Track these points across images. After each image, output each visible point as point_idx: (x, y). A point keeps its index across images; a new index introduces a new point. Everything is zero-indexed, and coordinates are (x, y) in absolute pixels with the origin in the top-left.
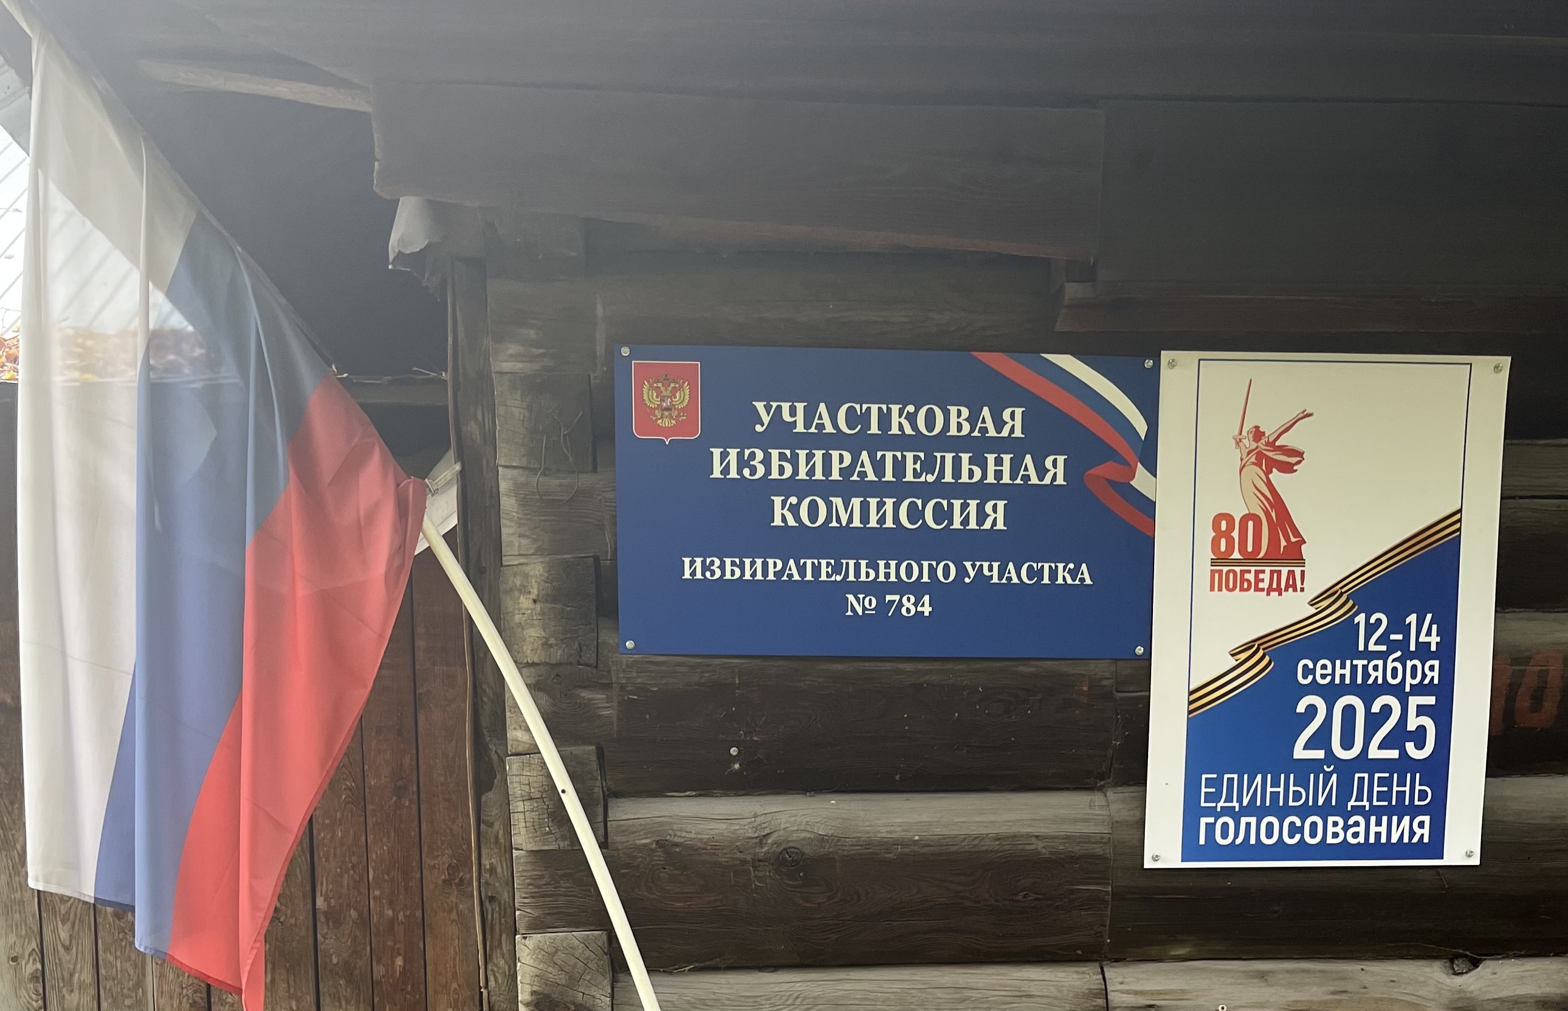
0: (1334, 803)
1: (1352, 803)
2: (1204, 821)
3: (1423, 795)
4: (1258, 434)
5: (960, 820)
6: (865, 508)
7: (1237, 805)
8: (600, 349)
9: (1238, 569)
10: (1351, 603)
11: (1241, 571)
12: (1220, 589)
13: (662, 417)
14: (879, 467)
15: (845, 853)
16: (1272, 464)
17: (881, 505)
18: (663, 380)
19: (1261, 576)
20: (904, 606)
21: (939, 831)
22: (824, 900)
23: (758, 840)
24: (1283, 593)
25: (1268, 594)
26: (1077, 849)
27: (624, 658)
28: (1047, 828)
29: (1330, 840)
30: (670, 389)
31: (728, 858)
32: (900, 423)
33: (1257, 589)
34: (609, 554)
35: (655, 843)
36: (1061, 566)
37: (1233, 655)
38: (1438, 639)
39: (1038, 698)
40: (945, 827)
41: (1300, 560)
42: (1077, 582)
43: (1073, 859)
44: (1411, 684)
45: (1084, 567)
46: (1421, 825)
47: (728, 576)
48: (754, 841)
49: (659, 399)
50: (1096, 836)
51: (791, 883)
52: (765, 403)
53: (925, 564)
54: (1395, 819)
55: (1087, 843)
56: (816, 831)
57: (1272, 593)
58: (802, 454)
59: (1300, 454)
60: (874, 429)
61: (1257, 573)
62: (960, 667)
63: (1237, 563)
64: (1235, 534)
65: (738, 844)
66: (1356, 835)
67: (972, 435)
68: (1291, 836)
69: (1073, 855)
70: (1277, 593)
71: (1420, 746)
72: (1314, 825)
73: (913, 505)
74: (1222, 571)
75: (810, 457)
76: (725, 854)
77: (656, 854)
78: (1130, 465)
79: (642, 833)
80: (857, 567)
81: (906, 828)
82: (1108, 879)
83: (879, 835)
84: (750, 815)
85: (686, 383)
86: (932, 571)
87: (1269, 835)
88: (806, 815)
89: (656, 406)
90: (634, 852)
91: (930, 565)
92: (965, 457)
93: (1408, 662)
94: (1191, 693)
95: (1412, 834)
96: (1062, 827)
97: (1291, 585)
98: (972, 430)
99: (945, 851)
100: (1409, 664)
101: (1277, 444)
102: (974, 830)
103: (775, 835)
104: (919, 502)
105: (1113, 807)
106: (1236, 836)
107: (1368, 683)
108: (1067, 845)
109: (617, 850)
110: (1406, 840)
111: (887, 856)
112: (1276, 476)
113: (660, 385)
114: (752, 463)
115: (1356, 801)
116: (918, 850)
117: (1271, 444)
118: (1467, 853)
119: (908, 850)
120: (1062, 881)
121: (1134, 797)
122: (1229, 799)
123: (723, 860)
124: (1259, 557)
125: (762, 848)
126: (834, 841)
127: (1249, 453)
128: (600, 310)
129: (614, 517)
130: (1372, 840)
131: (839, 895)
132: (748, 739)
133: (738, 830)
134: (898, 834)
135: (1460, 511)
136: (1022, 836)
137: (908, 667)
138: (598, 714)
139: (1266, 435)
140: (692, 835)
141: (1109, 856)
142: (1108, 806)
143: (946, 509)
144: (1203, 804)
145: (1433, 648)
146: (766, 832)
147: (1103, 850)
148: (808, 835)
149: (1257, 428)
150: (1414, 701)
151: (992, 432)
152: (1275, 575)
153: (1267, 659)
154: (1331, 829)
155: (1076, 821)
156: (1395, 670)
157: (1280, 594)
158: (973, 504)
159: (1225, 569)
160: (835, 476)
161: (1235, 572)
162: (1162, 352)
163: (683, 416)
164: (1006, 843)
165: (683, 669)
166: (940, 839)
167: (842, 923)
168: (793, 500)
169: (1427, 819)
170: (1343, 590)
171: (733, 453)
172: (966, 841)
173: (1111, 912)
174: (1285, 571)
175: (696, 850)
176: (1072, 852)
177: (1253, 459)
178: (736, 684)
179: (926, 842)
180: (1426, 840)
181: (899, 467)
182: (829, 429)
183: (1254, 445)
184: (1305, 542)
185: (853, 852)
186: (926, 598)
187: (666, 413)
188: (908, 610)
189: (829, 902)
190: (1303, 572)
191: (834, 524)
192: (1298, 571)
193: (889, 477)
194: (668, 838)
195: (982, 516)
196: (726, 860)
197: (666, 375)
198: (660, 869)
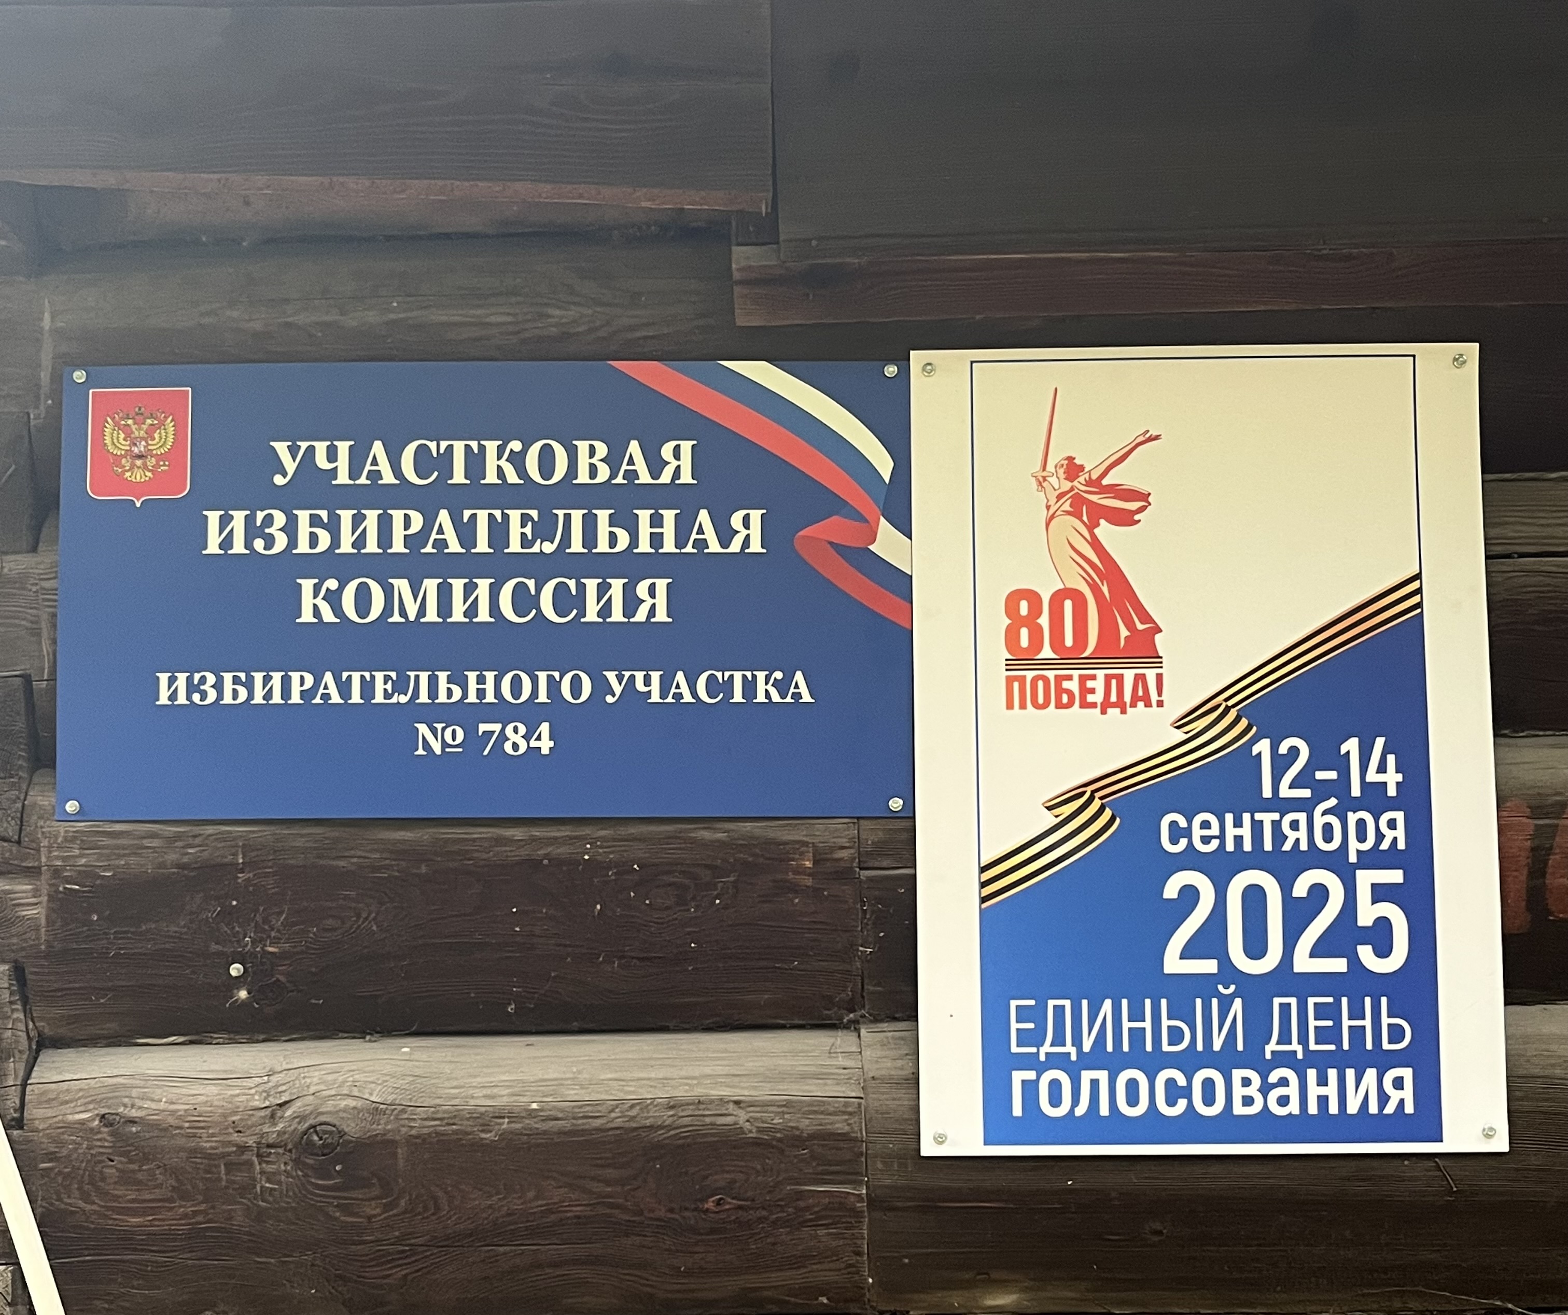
0: (1240, 1047)
1: (1272, 1046)
2: (1018, 1077)
3: (1396, 1034)
4: (1072, 469)
5: (610, 1076)
6: (445, 593)
7: (1073, 1051)
8: (45, 376)
9: (1051, 675)
10: (1244, 723)
11: (1056, 676)
12: (1023, 706)
13: (131, 469)
14: (466, 533)
15: (413, 1132)
16: (1097, 514)
17: (469, 589)
18: (134, 414)
19: (1090, 684)
20: (508, 739)
21: (573, 1093)
22: (378, 1211)
23: (268, 1111)
24: (1129, 710)
25: (1104, 712)
26: (806, 1124)
27: (62, 828)
28: (755, 1088)
29: (1239, 1109)
30: (145, 427)
31: (216, 1141)
32: (499, 467)
33: (1084, 705)
34: (46, 671)
35: (98, 1118)
36: (761, 676)
37: (1049, 808)
38: (1399, 777)
39: (732, 879)
40: (582, 1088)
41: (1154, 658)
42: (789, 699)
43: (796, 1140)
44: (1358, 851)
45: (799, 677)
46: (1398, 1083)
47: (228, 699)
48: (263, 1113)
49: (128, 443)
50: (837, 1102)
51: (320, 1182)
52: (290, 443)
53: (542, 676)
54: (1350, 1073)
55: (822, 1113)
56: (366, 1096)
57: (1110, 710)
58: (346, 516)
59: (1145, 497)
60: (459, 477)
61: (1083, 680)
62: (603, 833)
63: (1047, 664)
64: (1044, 621)
65: (234, 1118)
66: (1283, 1101)
67: (613, 482)
68: (1171, 1102)
69: (798, 1133)
70: (1118, 710)
71: (1383, 951)
72: (1208, 1084)
73: (520, 589)
74: (1024, 677)
75: (358, 520)
76: (213, 1135)
77: (99, 1136)
78: (867, 521)
79: (79, 1103)
80: (433, 683)
81: (516, 1089)
82: (861, 1174)
83: (472, 1102)
84: (264, 1072)
85: (170, 418)
86: (554, 687)
87: (1133, 1101)
88: (353, 1071)
89: (123, 452)
90: (63, 1133)
91: (550, 678)
92: (603, 516)
93: (1350, 814)
94: (983, 869)
95: (1383, 1099)
96: (781, 1087)
97: (1142, 697)
98: (613, 475)
99: (582, 1127)
100: (1352, 818)
101: (1105, 482)
102: (634, 1092)
103: (298, 1103)
104: (531, 584)
105: (867, 1053)
106: (1076, 1101)
107: (1283, 849)
108: (786, 1116)
109: (37, 1130)
110: (1373, 1109)
111: (483, 1135)
112: (1105, 530)
113: (130, 422)
114: (267, 531)
115: (1278, 1043)
116: (536, 1126)
117: (1095, 484)
118: (1484, 1130)
119: (518, 1126)
120: (780, 1178)
121: (902, 1038)
122: (1059, 1040)
123: (208, 1145)
124: (1083, 656)
125: (275, 1125)
126: (395, 1112)
127: (1059, 497)
128: (47, 323)
129: (54, 615)
130: (1313, 1109)
131: (403, 1203)
132: (258, 949)
133: (238, 1095)
134: (504, 1099)
135: (1418, 577)
136: (712, 1102)
137: (518, 833)
138: (17, 915)
139: (1086, 470)
140: (162, 1106)
141: (859, 1135)
142: (860, 1052)
143: (574, 592)
144: (1015, 1049)
145: (1392, 791)
146: (284, 1099)
147: (849, 1125)
148: (352, 1103)
149: (1070, 459)
150: (1365, 879)
151: (645, 477)
152: (1114, 682)
153: (1108, 813)
154: (1239, 1092)
155: (804, 1077)
156: (1328, 828)
157: (1124, 712)
158: (617, 586)
159: (1030, 675)
160: (398, 546)
161: (1046, 680)
162: (912, 352)
163: (164, 465)
164: (683, 1114)
165: (155, 843)
166: (574, 1107)
167: (410, 1250)
168: (332, 584)
169: (1407, 1073)
170: (1230, 703)
171: (239, 517)
172: (617, 1110)
173: (869, 1229)
174: (1129, 676)
175: (166, 1130)
176: (797, 1128)
177: (1067, 507)
178: (238, 864)
179: (551, 1113)
180: (1409, 1109)
181: (499, 532)
182: (388, 478)
183: (1067, 485)
184: (1161, 631)
185: (425, 1131)
186: (545, 728)
187: (139, 462)
188: (515, 746)
189: (386, 1215)
190: (1159, 677)
191: (396, 618)
192: (1151, 675)
193: (482, 546)
194: (121, 1110)
195: (631, 603)
196: (214, 1144)
197: (140, 409)
198: (103, 1161)
